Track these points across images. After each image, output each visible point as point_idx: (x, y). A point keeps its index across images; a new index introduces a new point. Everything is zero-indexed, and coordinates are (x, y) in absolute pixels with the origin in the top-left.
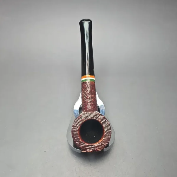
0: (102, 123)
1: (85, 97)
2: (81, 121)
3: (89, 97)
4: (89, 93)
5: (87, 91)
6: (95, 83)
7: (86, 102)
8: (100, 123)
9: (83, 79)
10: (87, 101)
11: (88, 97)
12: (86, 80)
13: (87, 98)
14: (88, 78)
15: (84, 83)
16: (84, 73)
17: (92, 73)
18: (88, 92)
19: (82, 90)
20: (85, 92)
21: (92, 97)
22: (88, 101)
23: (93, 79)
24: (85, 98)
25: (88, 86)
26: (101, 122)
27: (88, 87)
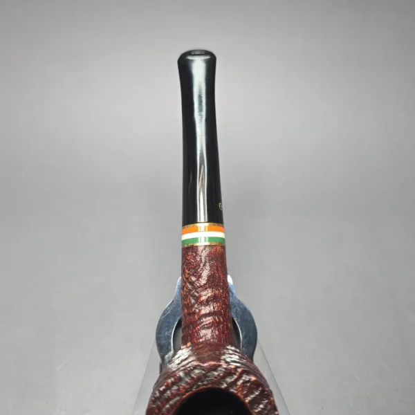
0: (250, 401)
1: (194, 296)
3: (204, 298)
4: (205, 284)
5: (200, 276)
6: (223, 247)
7: (194, 313)
8: (243, 403)
9: (186, 237)
10: (200, 311)
11: (200, 296)
12: (196, 240)
13: (197, 299)
14: (203, 234)
15: (189, 250)
16: (190, 217)
17: (215, 216)
18: (203, 281)
19: (183, 272)
20: (193, 279)
21: (214, 298)
22: (203, 312)
23: (220, 235)
24: (193, 301)
25: (203, 261)
26: (248, 400)
27: (202, 265)
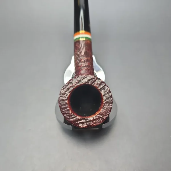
1: (79, 60)
2: (71, 87)
3: (83, 60)
4: (83, 55)
5: (81, 52)
7: (79, 66)
9: (76, 37)
10: (81, 65)
11: (81, 60)
12: (79, 38)
13: (80, 61)
14: (82, 36)
16: (77, 29)
17: (87, 29)
18: (83, 53)
19: (75, 51)
20: (78, 53)
21: (87, 60)
22: (83, 66)
23: (88, 36)
24: (78, 62)
25: (82, 46)
26: (99, 88)
